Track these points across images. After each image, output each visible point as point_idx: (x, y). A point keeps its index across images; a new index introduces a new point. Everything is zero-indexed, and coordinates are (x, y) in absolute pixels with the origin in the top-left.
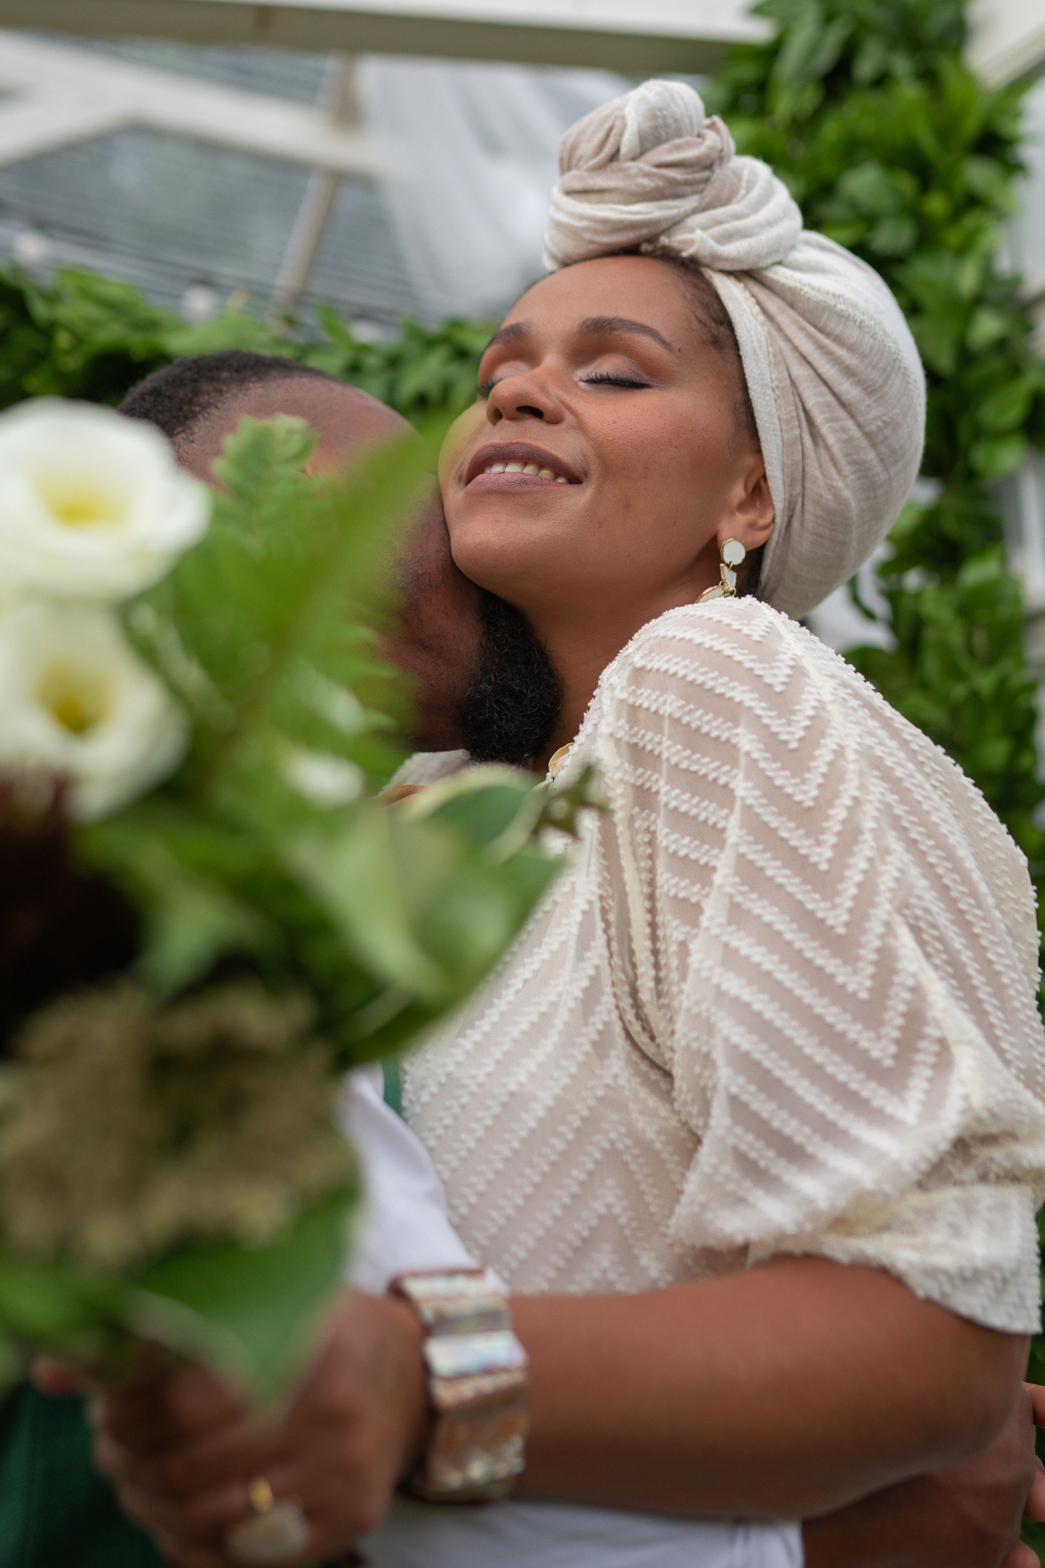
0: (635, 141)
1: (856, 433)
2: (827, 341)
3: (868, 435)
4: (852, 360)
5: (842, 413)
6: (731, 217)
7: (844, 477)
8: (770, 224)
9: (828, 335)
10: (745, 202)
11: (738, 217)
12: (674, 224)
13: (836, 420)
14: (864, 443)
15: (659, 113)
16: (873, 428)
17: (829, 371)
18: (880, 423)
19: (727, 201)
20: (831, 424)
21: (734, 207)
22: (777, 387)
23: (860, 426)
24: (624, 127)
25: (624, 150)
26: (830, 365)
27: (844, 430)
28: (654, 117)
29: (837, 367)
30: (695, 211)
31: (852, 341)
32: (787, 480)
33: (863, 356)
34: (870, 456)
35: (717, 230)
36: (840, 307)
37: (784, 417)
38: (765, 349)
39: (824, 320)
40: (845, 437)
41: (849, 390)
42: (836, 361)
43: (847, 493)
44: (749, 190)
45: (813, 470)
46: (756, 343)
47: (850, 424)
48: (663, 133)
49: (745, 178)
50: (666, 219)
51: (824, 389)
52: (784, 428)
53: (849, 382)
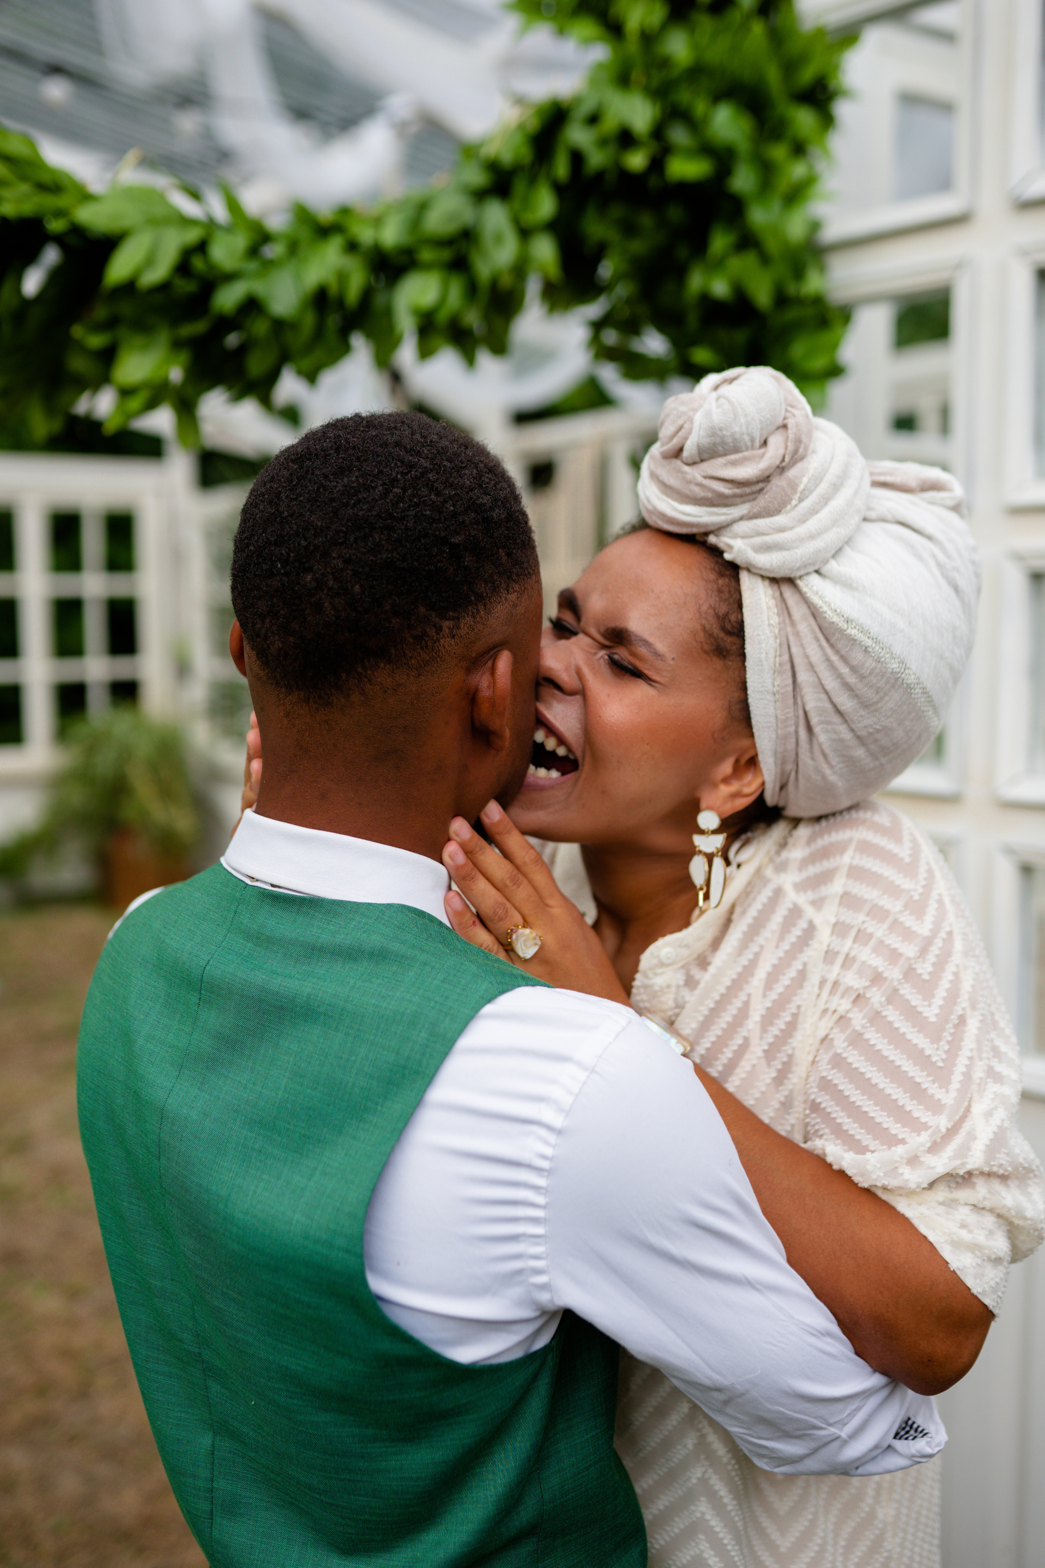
0: (695, 451)
1: (847, 736)
2: (835, 658)
3: (859, 738)
4: (852, 680)
5: (837, 719)
6: (774, 529)
7: (831, 767)
8: (812, 537)
9: (837, 652)
10: (793, 514)
11: (782, 530)
12: (719, 529)
13: (828, 723)
14: (854, 742)
15: (718, 432)
16: (863, 733)
17: (831, 684)
18: (871, 730)
19: (777, 511)
20: (824, 726)
21: (779, 520)
22: (778, 692)
23: (852, 730)
24: (690, 432)
25: (685, 454)
26: (833, 678)
27: (835, 732)
28: (714, 434)
29: (839, 680)
30: (741, 518)
31: (855, 663)
32: (779, 762)
33: (862, 677)
34: (860, 752)
35: (758, 540)
36: (853, 632)
37: (780, 717)
38: (772, 660)
39: (835, 638)
40: (834, 736)
41: (845, 702)
42: (840, 676)
43: (833, 778)
44: (801, 500)
45: (804, 756)
46: (764, 655)
47: (843, 728)
48: (720, 449)
49: (801, 487)
50: (713, 524)
51: (824, 696)
52: (780, 725)
53: (847, 695)
